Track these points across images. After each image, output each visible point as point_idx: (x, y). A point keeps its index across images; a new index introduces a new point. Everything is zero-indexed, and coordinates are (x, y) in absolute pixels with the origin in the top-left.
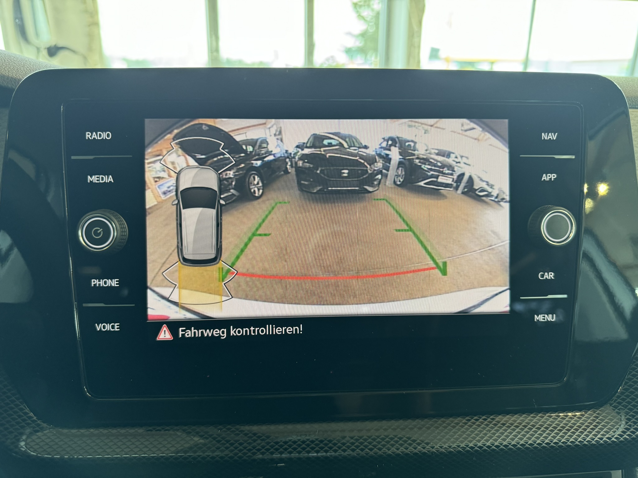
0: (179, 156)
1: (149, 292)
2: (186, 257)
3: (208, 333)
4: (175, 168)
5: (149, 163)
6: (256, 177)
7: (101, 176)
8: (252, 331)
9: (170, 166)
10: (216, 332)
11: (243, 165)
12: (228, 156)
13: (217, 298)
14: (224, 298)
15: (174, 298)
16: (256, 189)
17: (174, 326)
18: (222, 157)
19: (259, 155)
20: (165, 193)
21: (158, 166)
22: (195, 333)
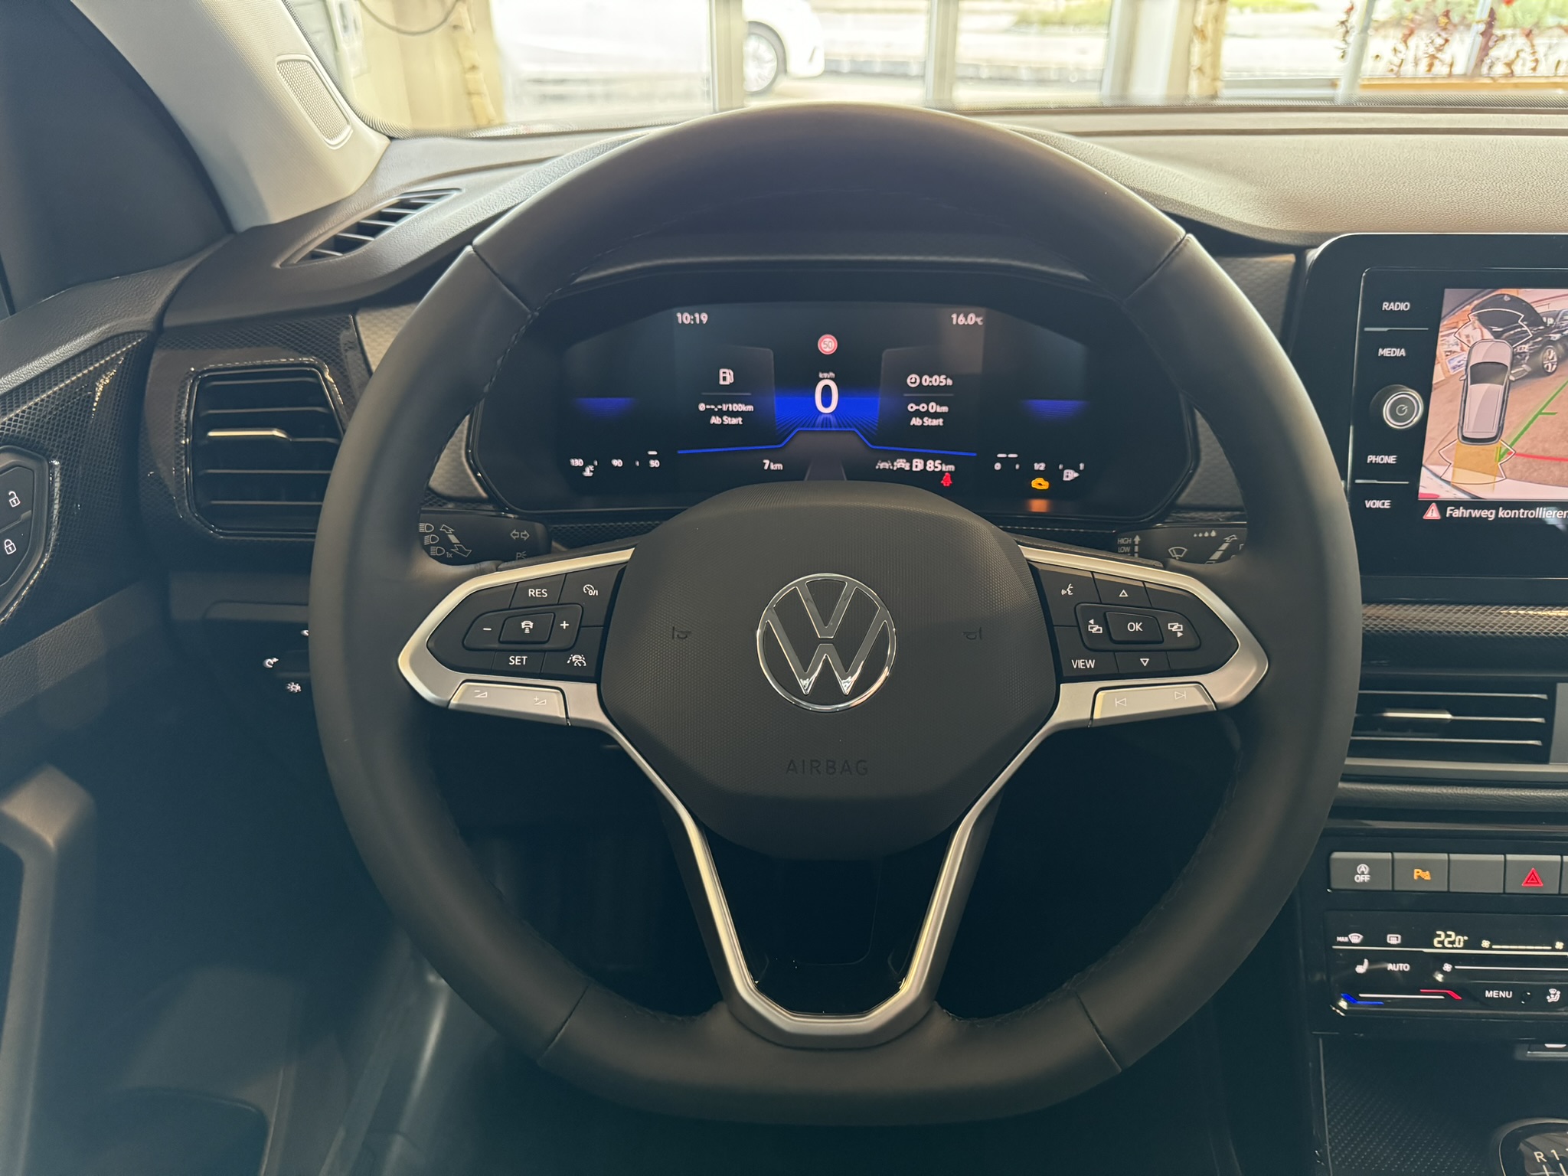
0: (1475, 328)
1: (1423, 469)
2: (1466, 435)
3: (1476, 513)
4: (1469, 341)
5: (1442, 336)
6: (1552, 351)
7: (1393, 350)
8: (1521, 513)
9: (1465, 341)
10: (1484, 513)
11: (1540, 339)
12: (1526, 328)
13: (1491, 479)
14: (1498, 479)
15: (1448, 477)
16: (1550, 365)
17: (1443, 505)
18: (1519, 330)
19: (1558, 328)
20: (1454, 368)
21: (1452, 339)
22: (1463, 513)
